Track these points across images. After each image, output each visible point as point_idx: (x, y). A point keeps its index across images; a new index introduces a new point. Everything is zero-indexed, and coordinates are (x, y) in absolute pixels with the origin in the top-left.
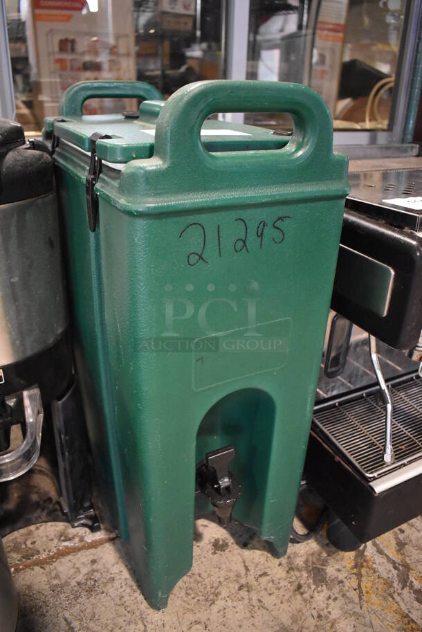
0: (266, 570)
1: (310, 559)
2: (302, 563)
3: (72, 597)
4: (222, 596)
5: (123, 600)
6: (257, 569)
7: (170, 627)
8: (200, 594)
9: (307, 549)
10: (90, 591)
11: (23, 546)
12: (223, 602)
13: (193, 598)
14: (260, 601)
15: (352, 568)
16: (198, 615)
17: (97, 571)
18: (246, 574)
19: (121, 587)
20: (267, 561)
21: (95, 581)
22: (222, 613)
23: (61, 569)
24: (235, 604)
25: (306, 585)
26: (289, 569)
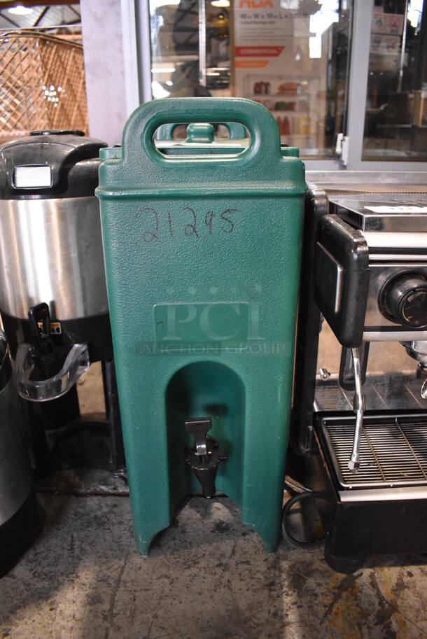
0: (250, 560)
1: (298, 566)
2: (287, 566)
3: (86, 524)
4: (199, 566)
5: (121, 539)
6: (243, 556)
7: (144, 572)
8: (183, 557)
9: (299, 557)
10: (101, 524)
11: (72, 479)
12: (197, 570)
13: (175, 558)
14: (229, 581)
15: (334, 588)
16: (171, 572)
17: (114, 513)
18: (231, 557)
19: (125, 530)
20: (256, 553)
21: (108, 519)
22: (191, 578)
23: (89, 503)
24: (206, 575)
25: (279, 585)
26: (272, 567)
